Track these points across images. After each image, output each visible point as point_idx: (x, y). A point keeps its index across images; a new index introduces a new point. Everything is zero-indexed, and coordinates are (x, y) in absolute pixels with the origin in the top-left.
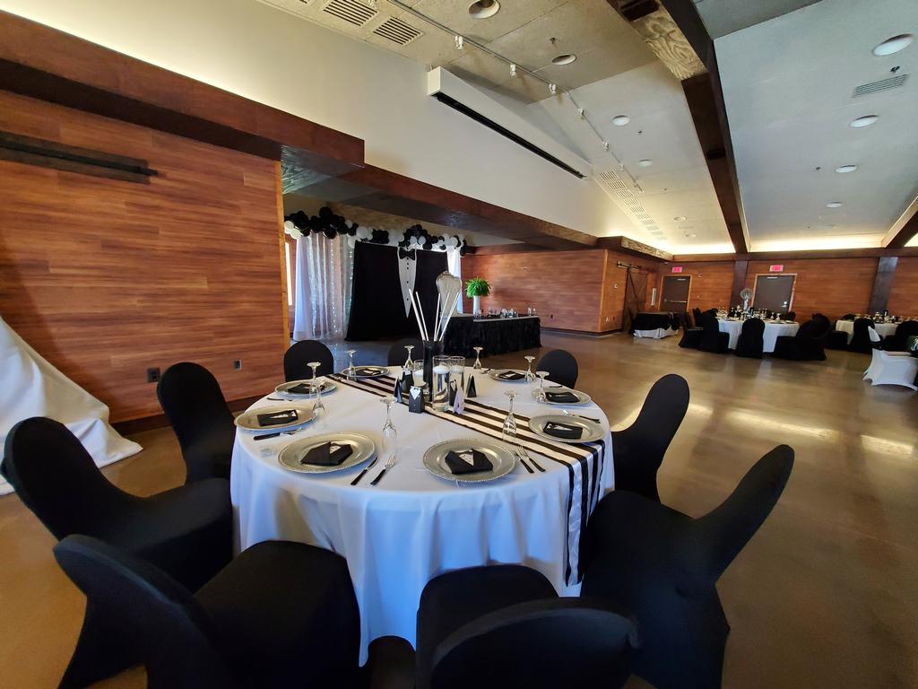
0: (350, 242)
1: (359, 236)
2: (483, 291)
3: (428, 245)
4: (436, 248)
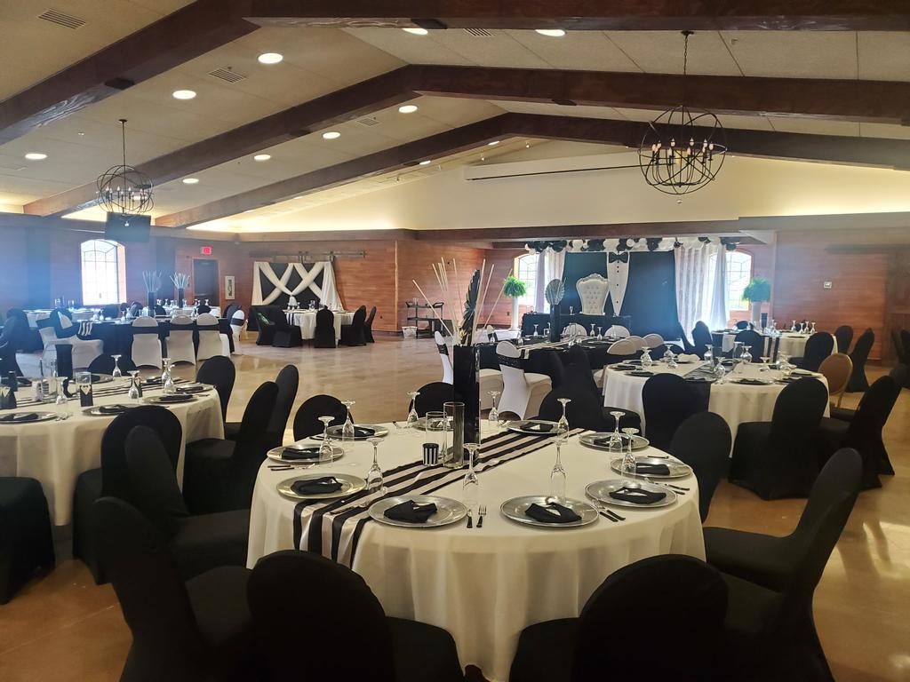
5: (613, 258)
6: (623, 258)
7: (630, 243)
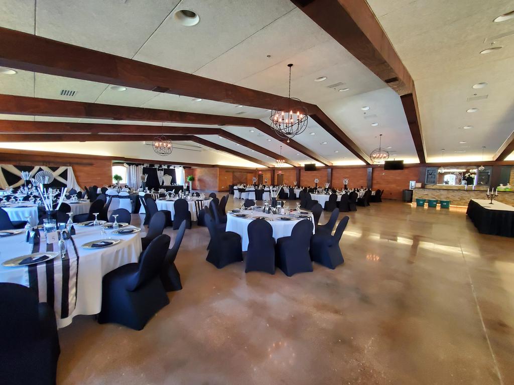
0: (142, 167)
1: (145, 166)
2: (193, 179)
3: (169, 167)
4: (171, 168)
5: (159, 170)
6: (162, 170)
7: (162, 166)
